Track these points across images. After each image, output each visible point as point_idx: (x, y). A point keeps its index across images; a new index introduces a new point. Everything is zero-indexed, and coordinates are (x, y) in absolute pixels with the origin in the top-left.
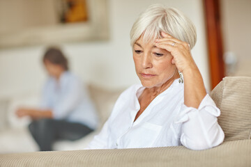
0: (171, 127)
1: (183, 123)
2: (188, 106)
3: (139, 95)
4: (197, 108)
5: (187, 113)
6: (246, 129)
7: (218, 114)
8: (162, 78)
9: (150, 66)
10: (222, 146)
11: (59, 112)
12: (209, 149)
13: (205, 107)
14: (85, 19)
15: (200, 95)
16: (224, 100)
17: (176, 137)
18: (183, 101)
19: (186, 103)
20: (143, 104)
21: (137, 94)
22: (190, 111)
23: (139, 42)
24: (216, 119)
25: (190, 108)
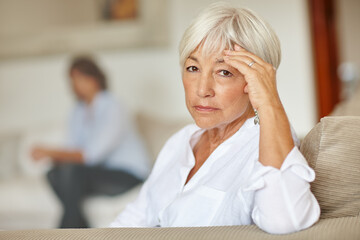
0: (240, 194)
1: (257, 191)
2: (265, 165)
3: (194, 143)
4: (279, 168)
5: (263, 175)
6: (356, 199)
7: (312, 177)
8: (229, 115)
9: (211, 94)
10: (317, 227)
11: (93, 153)
12: (296, 232)
13: (291, 167)
14: (133, 15)
15: (284, 147)
16: (321, 153)
17: (246, 210)
18: (256, 155)
19: (262, 159)
20: (199, 158)
21: (190, 142)
22: (267, 173)
23: (196, 55)
24: (309, 186)
25: (269, 168)
